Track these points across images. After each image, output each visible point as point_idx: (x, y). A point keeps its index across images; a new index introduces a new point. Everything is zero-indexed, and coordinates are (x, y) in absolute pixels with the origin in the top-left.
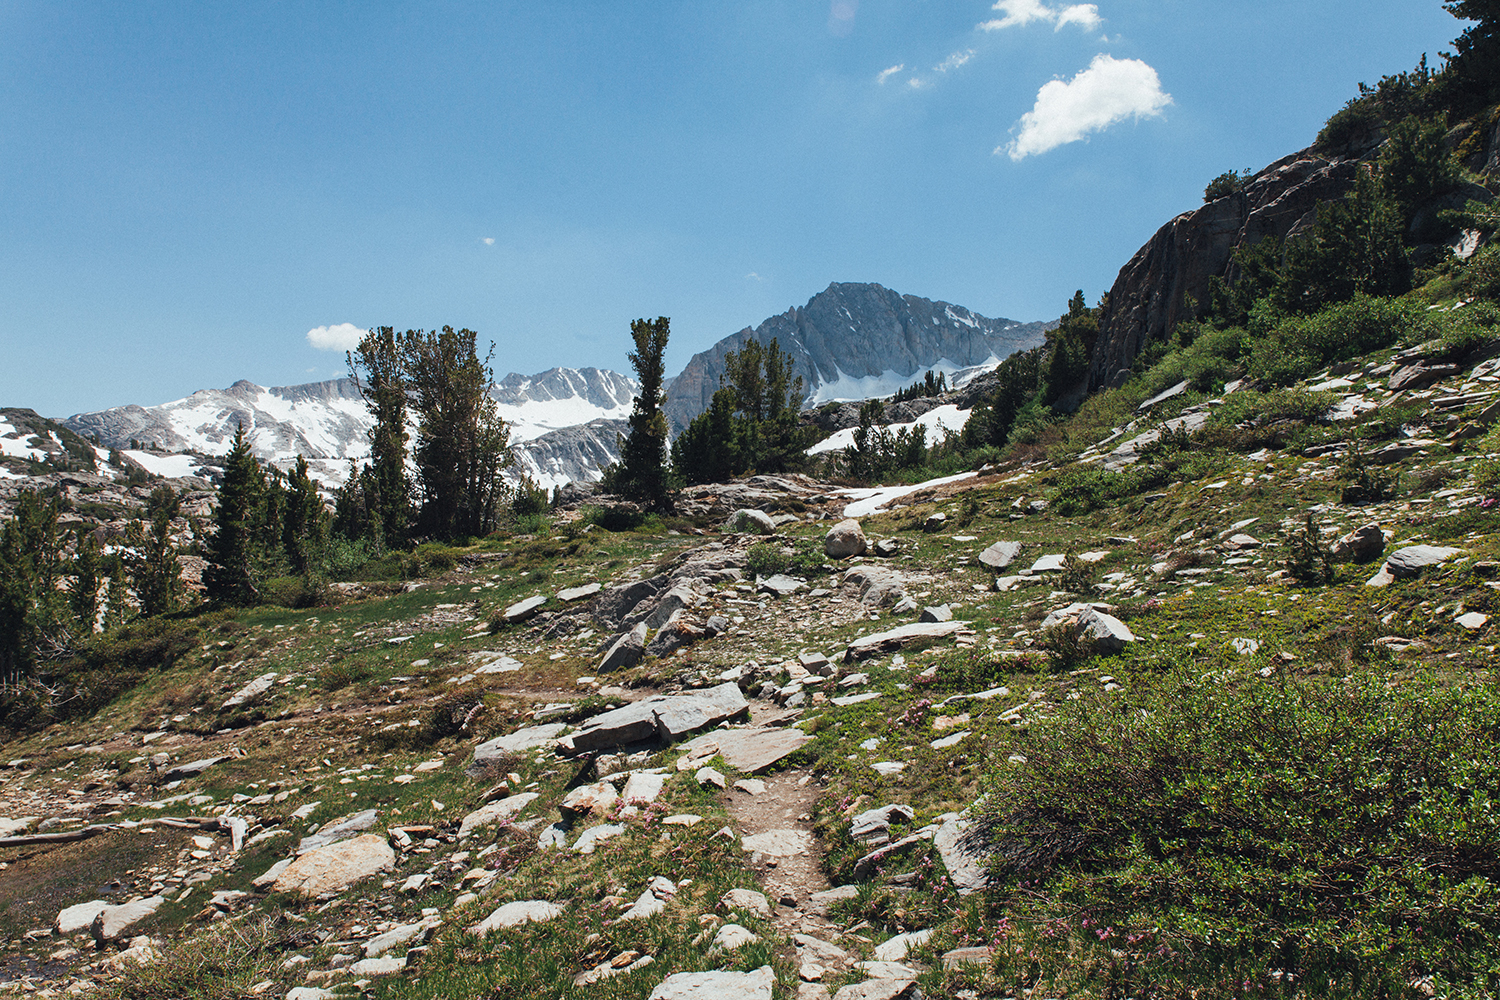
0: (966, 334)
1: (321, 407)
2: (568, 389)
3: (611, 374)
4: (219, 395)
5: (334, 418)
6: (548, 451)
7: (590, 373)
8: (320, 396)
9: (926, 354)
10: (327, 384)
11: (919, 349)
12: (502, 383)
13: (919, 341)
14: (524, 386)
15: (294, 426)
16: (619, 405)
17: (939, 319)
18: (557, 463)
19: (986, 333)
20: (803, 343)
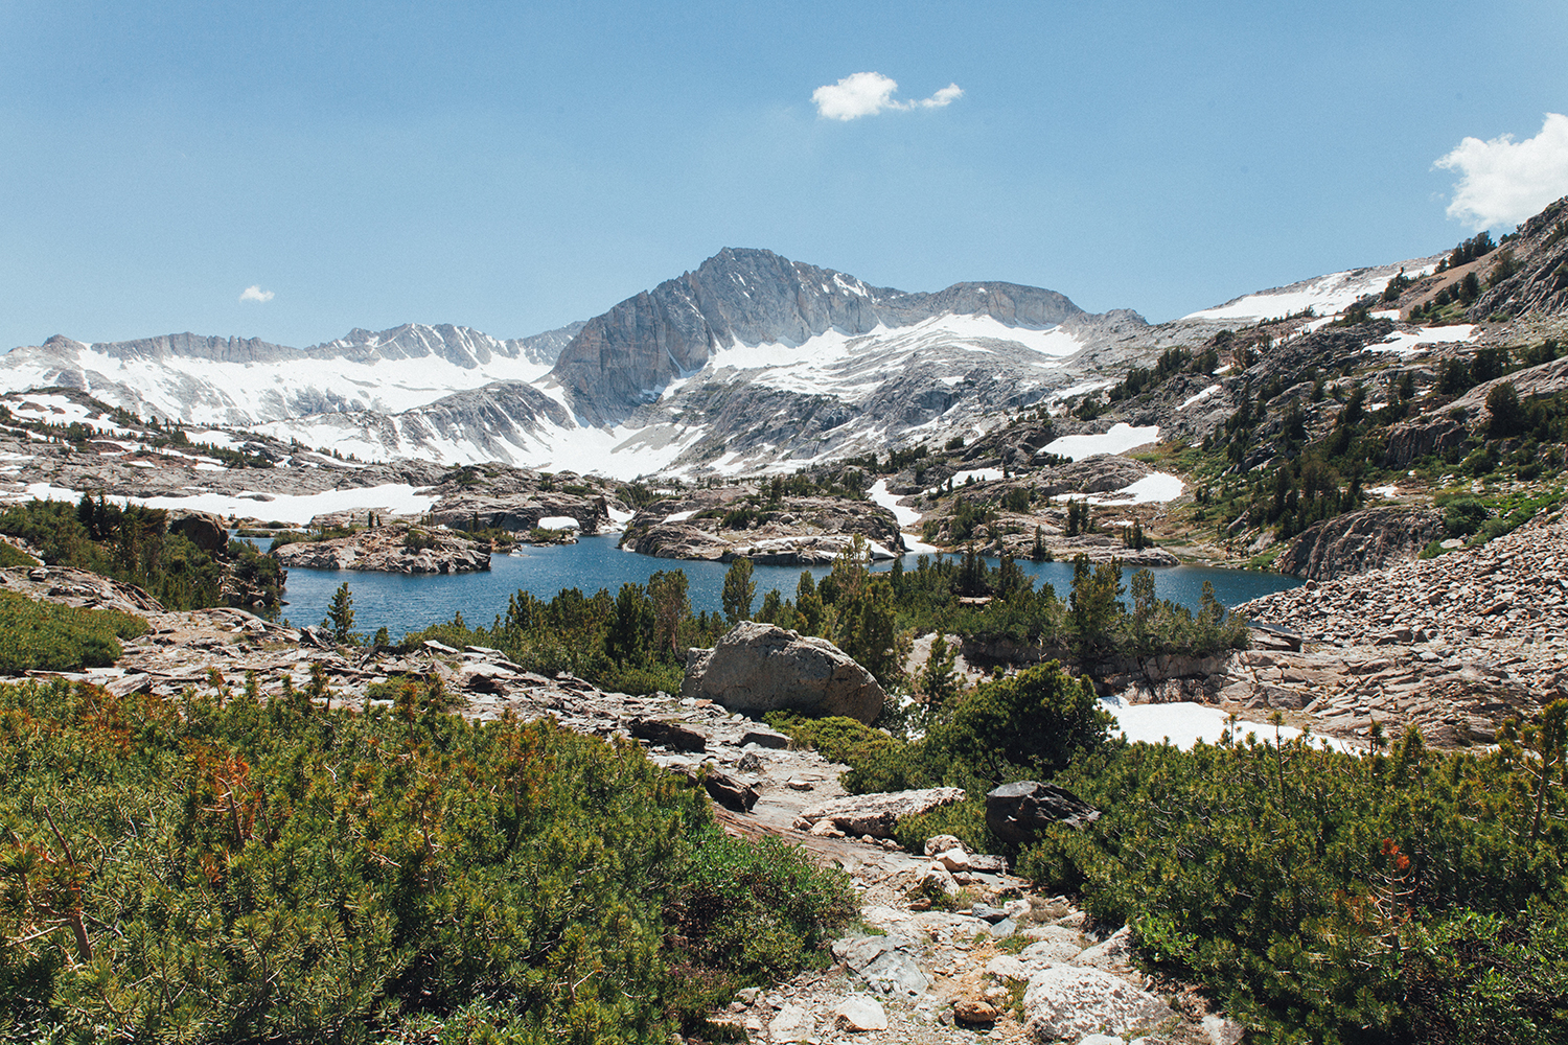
0: (854, 303)
1: (155, 365)
3: (469, 331)
4: (40, 352)
5: (173, 378)
6: (448, 417)
7: (446, 330)
8: (152, 354)
9: (818, 321)
10: (159, 340)
11: (812, 318)
12: (345, 339)
13: (811, 307)
14: (373, 342)
15: (128, 386)
16: (480, 365)
17: (829, 287)
18: (459, 428)
19: (874, 300)
20: (699, 308)
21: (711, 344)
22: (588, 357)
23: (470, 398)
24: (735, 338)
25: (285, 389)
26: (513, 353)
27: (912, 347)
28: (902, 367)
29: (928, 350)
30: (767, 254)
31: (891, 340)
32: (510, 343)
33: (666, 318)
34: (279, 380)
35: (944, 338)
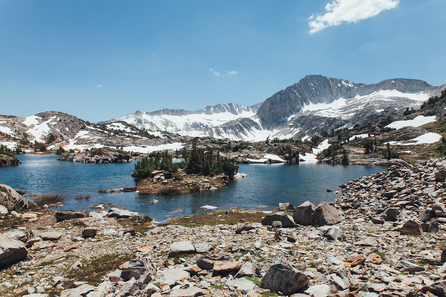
0: (349, 89)
1: (159, 117)
2: (224, 109)
3: (237, 105)
4: (134, 115)
5: (163, 120)
6: (227, 128)
7: (230, 105)
8: (159, 114)
9: (337, 95)
10: (160, 111)
11: (334, 94)
12: (205, 109)
13: (334, 91)
14: (212, 109)
15: (153, 122)
16: (239, 114)
17: (340, 84)
18: (230, 131)
19: (355, 88)
20: (299, 94)
21: (302, 104)
22: (266, 110)
23: (233, 122)
24: (310, 102)
25: (189, 122)
26: (248, 110)
27: (367, 101)
28: (363, 108)
29: (372, 102)
30: (320, 76)
31: (361, 100)
32: (248, 107)
33: (289, 97)
34: (188, 120)
35: (378, 98)
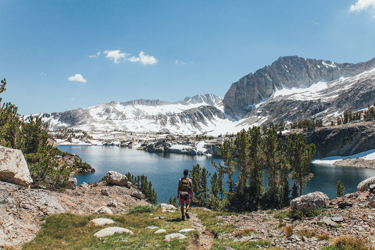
1: (132, 107)
2: (201, 100)
3: (214, 95)
5: (135, 110)
6: (184, 116)
7: (208, 95)
8: (132, 104)
10: (135, 101)
12: (184, 100)
14: (190, 100)
25: (163, 112)
